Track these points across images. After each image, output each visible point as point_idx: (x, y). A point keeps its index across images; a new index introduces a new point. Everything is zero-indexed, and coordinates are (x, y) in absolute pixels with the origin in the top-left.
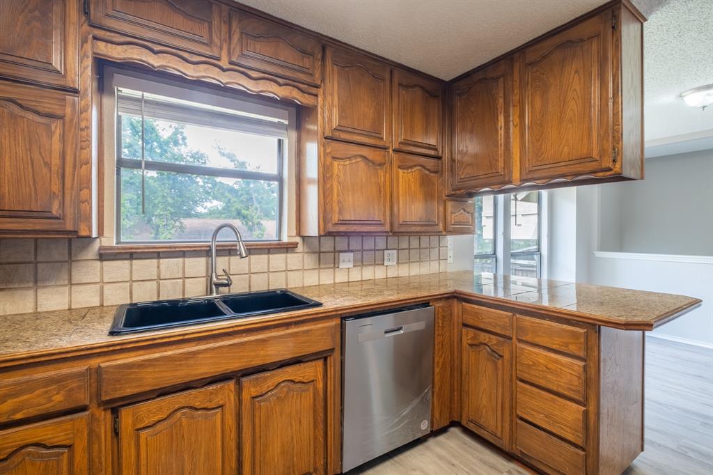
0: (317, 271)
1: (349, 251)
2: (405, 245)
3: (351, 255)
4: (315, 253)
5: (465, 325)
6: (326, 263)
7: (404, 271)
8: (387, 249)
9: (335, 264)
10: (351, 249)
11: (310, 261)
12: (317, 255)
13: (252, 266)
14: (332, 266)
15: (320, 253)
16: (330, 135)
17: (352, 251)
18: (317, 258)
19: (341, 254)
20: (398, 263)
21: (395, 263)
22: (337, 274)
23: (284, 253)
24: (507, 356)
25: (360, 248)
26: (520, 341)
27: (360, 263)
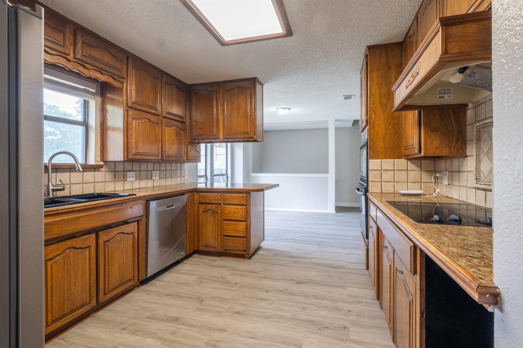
0: (113, 182)
1: (132, 171)
2: (163, 168)
3: (134, 173)
4: (112, 171)
5: (200, 203)
6: (119, 178)
7: (163, 183)
8: (154, 170)
9: (124, 179)
10: (133, 170)
11: (109, 176)
12: (114, 173)
13: (71, 179)
14: (123, 179)
15: (115, 171)
16: (130, 105)
17: (134, 171)
18: (114, 174)
19: (128, 173)
20: (160, 178)
21: (158, 178)
22: (125, 185)
23: (92, 171)
24: (219, 211)
25: (139, 169)
26: (224, 204)
27: (139, 178)
